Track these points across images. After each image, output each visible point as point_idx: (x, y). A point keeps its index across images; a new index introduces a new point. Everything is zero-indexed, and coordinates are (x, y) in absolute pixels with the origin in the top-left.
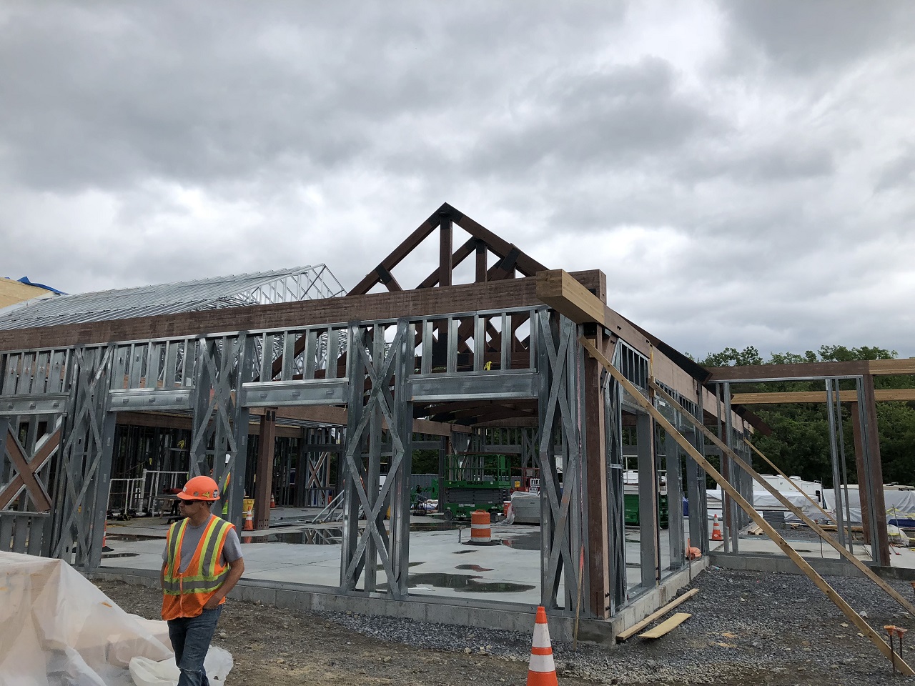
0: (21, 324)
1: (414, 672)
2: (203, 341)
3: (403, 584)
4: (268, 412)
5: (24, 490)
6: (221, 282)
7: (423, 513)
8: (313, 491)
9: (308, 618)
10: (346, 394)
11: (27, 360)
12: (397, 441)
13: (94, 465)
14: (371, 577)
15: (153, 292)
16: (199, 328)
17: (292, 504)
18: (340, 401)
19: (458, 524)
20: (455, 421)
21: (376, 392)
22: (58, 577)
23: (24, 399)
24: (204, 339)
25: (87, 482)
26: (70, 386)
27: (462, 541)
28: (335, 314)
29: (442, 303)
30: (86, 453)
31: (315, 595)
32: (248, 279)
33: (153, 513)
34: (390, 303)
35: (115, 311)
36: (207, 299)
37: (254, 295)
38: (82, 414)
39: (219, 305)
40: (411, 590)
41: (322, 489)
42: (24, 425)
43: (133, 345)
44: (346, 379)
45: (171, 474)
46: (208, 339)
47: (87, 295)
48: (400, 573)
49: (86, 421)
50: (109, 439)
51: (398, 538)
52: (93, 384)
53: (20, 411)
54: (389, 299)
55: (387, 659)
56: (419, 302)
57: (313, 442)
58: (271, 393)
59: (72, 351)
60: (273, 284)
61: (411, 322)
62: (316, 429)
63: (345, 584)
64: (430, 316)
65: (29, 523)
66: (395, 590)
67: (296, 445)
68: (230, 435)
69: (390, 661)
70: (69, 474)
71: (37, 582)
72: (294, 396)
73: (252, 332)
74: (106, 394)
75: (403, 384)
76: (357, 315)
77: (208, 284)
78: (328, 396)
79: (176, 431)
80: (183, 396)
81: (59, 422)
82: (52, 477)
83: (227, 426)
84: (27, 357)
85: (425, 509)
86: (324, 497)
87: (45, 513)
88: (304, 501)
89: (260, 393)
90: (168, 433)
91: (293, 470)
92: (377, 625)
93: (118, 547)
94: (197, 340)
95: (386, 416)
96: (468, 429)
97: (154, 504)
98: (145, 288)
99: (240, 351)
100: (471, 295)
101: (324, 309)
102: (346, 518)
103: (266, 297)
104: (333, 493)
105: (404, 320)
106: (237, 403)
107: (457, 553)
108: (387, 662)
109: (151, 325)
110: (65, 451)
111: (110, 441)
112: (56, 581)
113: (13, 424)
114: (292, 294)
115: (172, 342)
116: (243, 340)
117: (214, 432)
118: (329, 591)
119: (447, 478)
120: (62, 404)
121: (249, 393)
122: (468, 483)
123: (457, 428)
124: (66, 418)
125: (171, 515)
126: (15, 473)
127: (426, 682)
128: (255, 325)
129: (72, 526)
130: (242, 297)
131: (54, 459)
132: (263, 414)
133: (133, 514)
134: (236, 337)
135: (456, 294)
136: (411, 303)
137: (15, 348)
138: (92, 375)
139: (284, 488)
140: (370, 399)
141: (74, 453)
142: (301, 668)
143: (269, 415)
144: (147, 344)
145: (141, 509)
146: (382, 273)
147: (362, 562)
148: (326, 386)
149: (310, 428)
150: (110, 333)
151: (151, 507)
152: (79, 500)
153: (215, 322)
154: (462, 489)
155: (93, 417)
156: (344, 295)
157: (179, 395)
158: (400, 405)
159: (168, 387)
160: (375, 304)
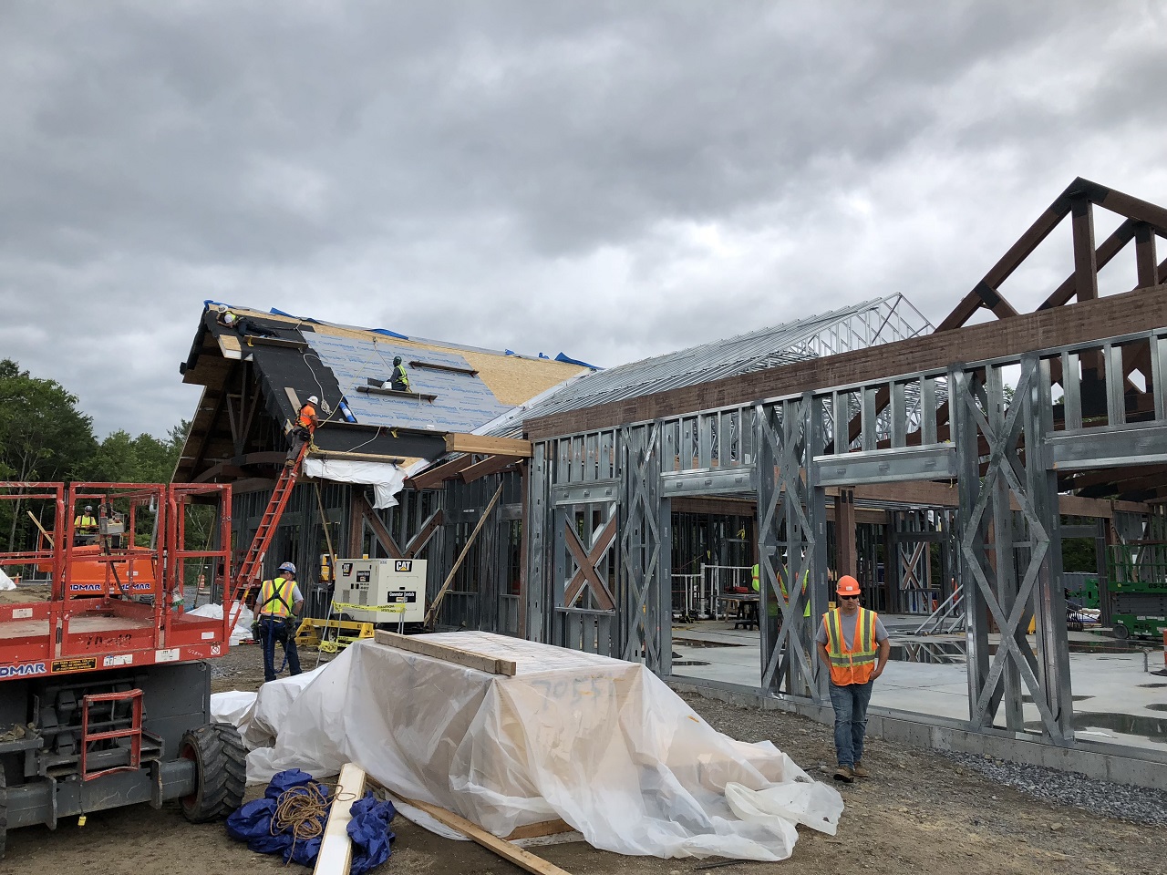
0: (564, 407)
1: (1101, 849)
2: (760, 409)
3: (1066, 726)
4: (844, 492)
5: (587, 586)
6: (769, 335)
7: (1078, 626)
8: (910, 593)
9: (931, 758)
10: (953, 464)
11: (576, 444)
12: (1036, 527)
13: (654, 558)
14: (1015, 710)
15: (691, 355)
16: (753, 392)
17: (884, 609)
18: (944, 474)
19: (1140, 645)
20: (1117, 496)
21: (997, 459)
22: (641, 682)
23: (578, 487)
24: (761, 406)
25: (648, 577)
26: (619, 471)
27: (1150, 670)
28: (928, 358)
29: (1090, 324)
30: (643, 546)
31: (936, 730)
32: (802, 326)
33: (717, 616)
34: (1007, 334)
35: (655, 382)
36: (756, 356)
37: (811, 345)
38: (635, 501)
39: (770, 364)
40: (1079, 734)
41: (922, 591)
42: (580, 515)
43: (681, 420)
44: (950, 444)
45: (732, 570)
46: (765, 406)
47: (623, 368)
48: (1060, 710)
49: (640, 509)
50: (666, 528)
51: (1052, 661)
52: (643, 467)
53: (575, 500)
54: (1006, 328)
55: (1055, 826)
56: (1054, 327)
57: (904, 528)
58: (850, 468)
59: (619, 431)
60: (834, 329)
61: (1043, 358)
62: (906, 512)
63: (976, 718)
64: (1072, 346)
65: (596, 622)
66: (1055, 732)
67: (881, 533)
68: (803, 522)
69: (1061, 829)
70: (630, 569)
71: (622, 687)
72: (881, 470)
73: (819, 391)
74: (658, 478)
75: (1037, 445)
76: (960, 356)
77: (754, 338)
78: (929, 468)
79: (732, 518)
80: (742, 476)
81: (613, 510)
82: (612, 571)
83: (799, 511)
84: (576, 441)
85: (1081, 622)
86: (926, 601)
87: (610, 612)
88: (899, 606)
89: (836, 469)
90: (723, 521)
91: (881, 566)
92: (1032, 777)
93: (687, 654)
94: (753, 407)
95: (1016, 492)
96: (1142, 507)
97: (717, 605)
98: (683, 353)
99: (805, 417)
100: (1140, 307)
101: (912, 352)
102: (970, 629)
103: (826, 345)
104: (940, 597)
105: (1029, 355)
106: (808, 483)
107: (1145, 686)
108: (1056, 830)
109: (698, 395)
110: (623, 543)
111: (667, 530)
112: (640, 688)
113: (570, 514)
114: (859, 338)
115: (724, 413)
116: (808, 403)
117: (784, 519)
118: (956, 725)
119: (1113, 577)
120: (614, 491)
121: (822, 468)
122: (1150, 586)
123: (1122, 505)
124: (620, 506)
125: (738, 618)
126: (576, 567)
127: (1120, 864)
128: (823, 382)
129: (639, 626)
130: (795, 349)
131: (612, 551)
132: (837, 495)
133: (694, 617)
134: (800, 399)
135: (1114, 309)
136: (1041, 330)
137: (564, 433)
138: (641, 458)
139: (871, 589)
140: (989, 469)
141: (631, 547)
142: (932, 822)
143: (845, 496)
144: (696, 417)
145: (703, 610)
146: (986, 293)
147: (999, 689)
148: (924, 454)
149: (898, 511)
150: (655, 408)
151: (714, 608)
152: (642, 599)
153: (772, 384)
154: (1139, 595)
155: (647, 504)
156: (931, 331)
157: (736, 476)
158: (1036, 476)
159: (725, 466)
160: (984, 338)
